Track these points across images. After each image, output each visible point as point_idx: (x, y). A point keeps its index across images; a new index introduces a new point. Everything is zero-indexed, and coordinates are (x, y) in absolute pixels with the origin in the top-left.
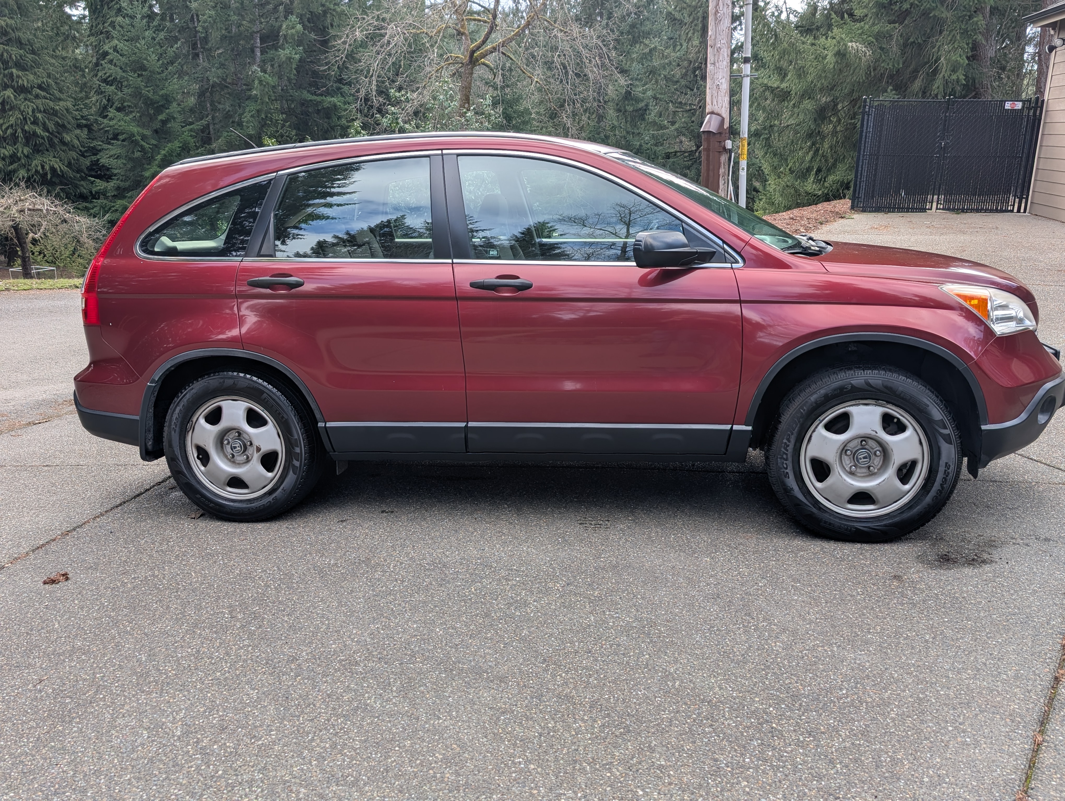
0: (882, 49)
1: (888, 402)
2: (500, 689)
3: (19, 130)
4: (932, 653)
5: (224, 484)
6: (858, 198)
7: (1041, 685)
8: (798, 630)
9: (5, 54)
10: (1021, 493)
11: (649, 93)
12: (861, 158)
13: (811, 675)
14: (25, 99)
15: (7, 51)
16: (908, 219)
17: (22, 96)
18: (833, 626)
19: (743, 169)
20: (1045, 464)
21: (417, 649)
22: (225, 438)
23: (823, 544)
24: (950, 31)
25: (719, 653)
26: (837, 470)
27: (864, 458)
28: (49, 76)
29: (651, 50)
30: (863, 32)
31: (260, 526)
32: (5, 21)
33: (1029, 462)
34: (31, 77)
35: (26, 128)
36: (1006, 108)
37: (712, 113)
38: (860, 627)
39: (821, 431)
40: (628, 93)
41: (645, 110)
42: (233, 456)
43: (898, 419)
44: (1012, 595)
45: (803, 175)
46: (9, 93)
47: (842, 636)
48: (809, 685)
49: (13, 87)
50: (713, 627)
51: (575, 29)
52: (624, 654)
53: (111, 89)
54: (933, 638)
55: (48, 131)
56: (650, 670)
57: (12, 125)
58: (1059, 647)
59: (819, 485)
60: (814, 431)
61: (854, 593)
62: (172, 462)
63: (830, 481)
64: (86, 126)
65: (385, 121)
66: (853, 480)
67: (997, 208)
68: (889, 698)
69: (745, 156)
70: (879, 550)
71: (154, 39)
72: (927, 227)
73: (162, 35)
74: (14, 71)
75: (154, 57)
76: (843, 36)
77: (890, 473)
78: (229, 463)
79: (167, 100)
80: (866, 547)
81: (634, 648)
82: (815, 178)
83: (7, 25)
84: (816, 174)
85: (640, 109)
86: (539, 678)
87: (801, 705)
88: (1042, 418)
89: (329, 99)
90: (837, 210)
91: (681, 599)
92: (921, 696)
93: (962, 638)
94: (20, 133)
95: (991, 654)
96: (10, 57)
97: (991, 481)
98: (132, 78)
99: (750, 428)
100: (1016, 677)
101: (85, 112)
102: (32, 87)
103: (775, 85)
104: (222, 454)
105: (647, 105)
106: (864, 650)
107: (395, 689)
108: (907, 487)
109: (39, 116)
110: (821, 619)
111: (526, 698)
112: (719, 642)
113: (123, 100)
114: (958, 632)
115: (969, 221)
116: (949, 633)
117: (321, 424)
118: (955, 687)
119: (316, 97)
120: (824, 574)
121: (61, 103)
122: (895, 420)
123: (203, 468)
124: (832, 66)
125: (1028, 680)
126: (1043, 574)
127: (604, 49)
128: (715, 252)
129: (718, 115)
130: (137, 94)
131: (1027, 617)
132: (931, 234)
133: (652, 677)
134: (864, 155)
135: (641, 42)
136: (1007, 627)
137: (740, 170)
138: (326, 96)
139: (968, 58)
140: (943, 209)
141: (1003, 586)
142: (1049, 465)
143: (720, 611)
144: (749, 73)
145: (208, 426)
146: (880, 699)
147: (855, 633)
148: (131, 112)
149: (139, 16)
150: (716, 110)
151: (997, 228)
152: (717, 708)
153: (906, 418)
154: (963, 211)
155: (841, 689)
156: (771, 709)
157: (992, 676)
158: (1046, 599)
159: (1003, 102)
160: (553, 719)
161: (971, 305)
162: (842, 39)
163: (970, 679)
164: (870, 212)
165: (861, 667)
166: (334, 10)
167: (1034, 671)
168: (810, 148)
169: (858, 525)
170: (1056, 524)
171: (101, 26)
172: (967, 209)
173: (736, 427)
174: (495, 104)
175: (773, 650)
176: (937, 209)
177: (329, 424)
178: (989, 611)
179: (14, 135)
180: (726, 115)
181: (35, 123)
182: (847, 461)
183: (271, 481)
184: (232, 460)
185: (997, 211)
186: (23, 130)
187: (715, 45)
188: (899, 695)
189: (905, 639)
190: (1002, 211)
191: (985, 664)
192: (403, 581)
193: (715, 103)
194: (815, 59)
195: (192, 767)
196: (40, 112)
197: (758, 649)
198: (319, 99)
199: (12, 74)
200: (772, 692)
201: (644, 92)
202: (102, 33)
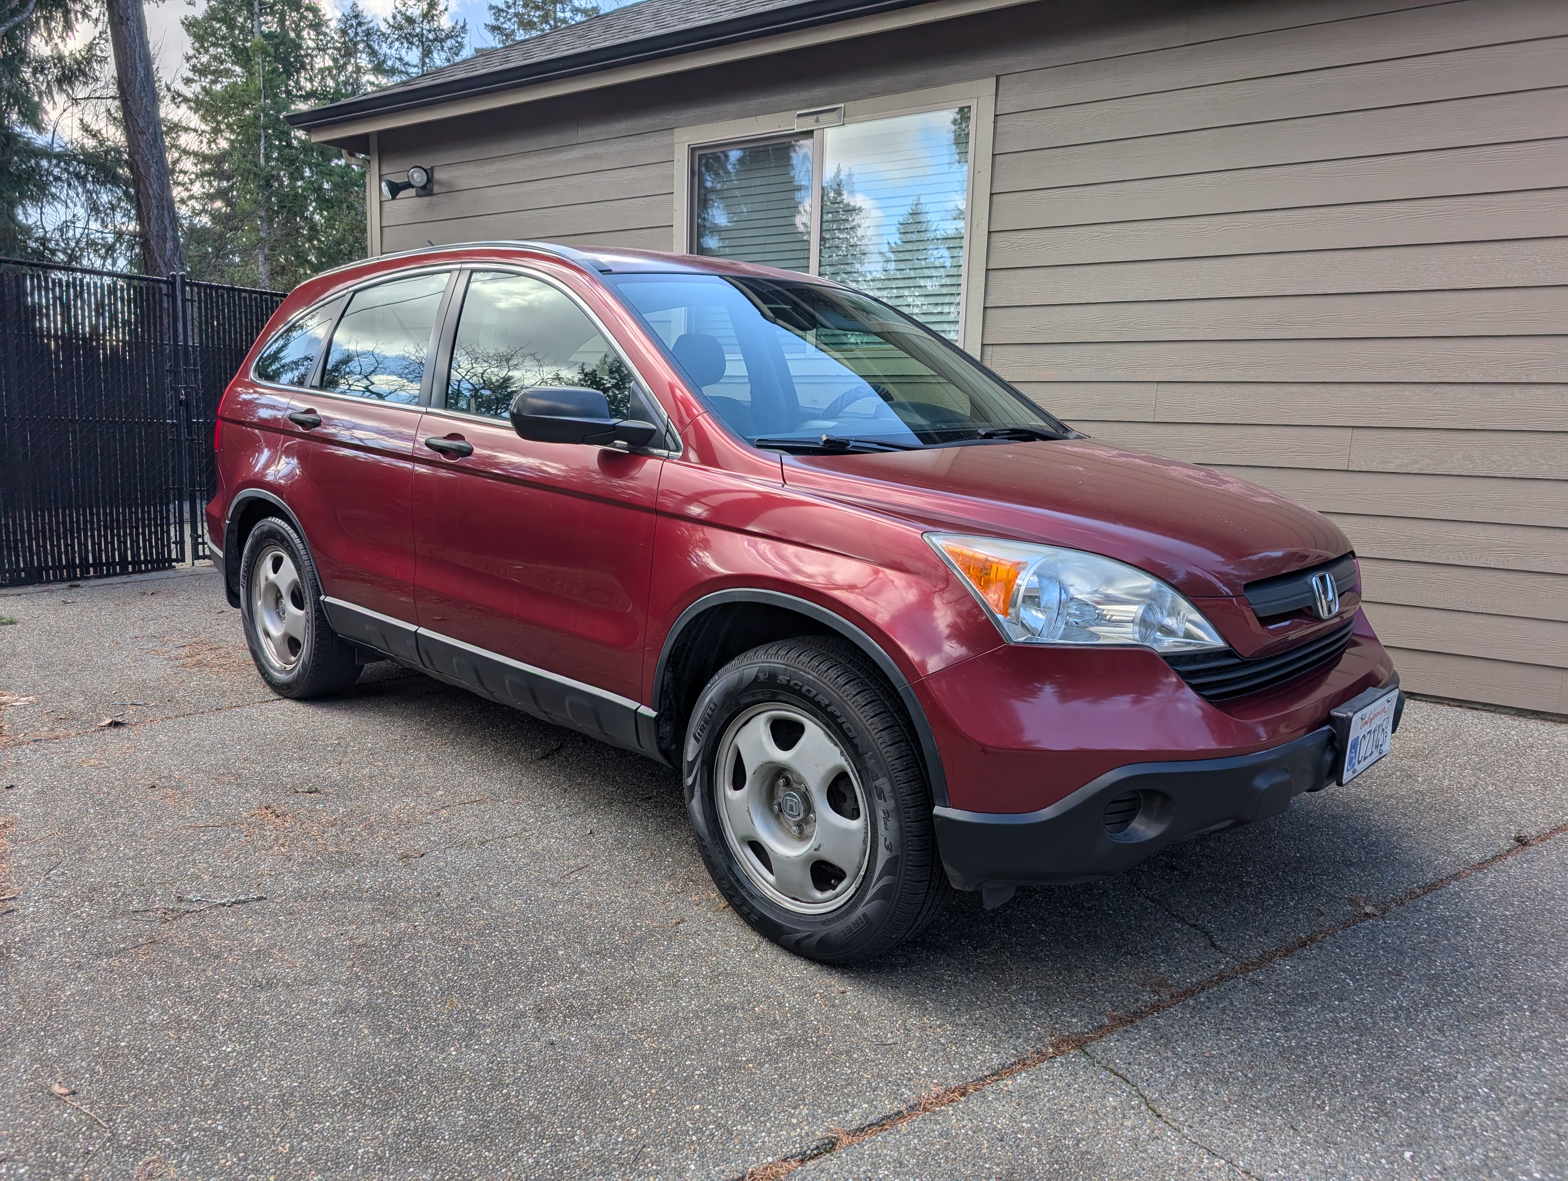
99: (655, 714)
117: (322, 597)
128: (653, 431)
173: (642, 709)
177: (326, 599)
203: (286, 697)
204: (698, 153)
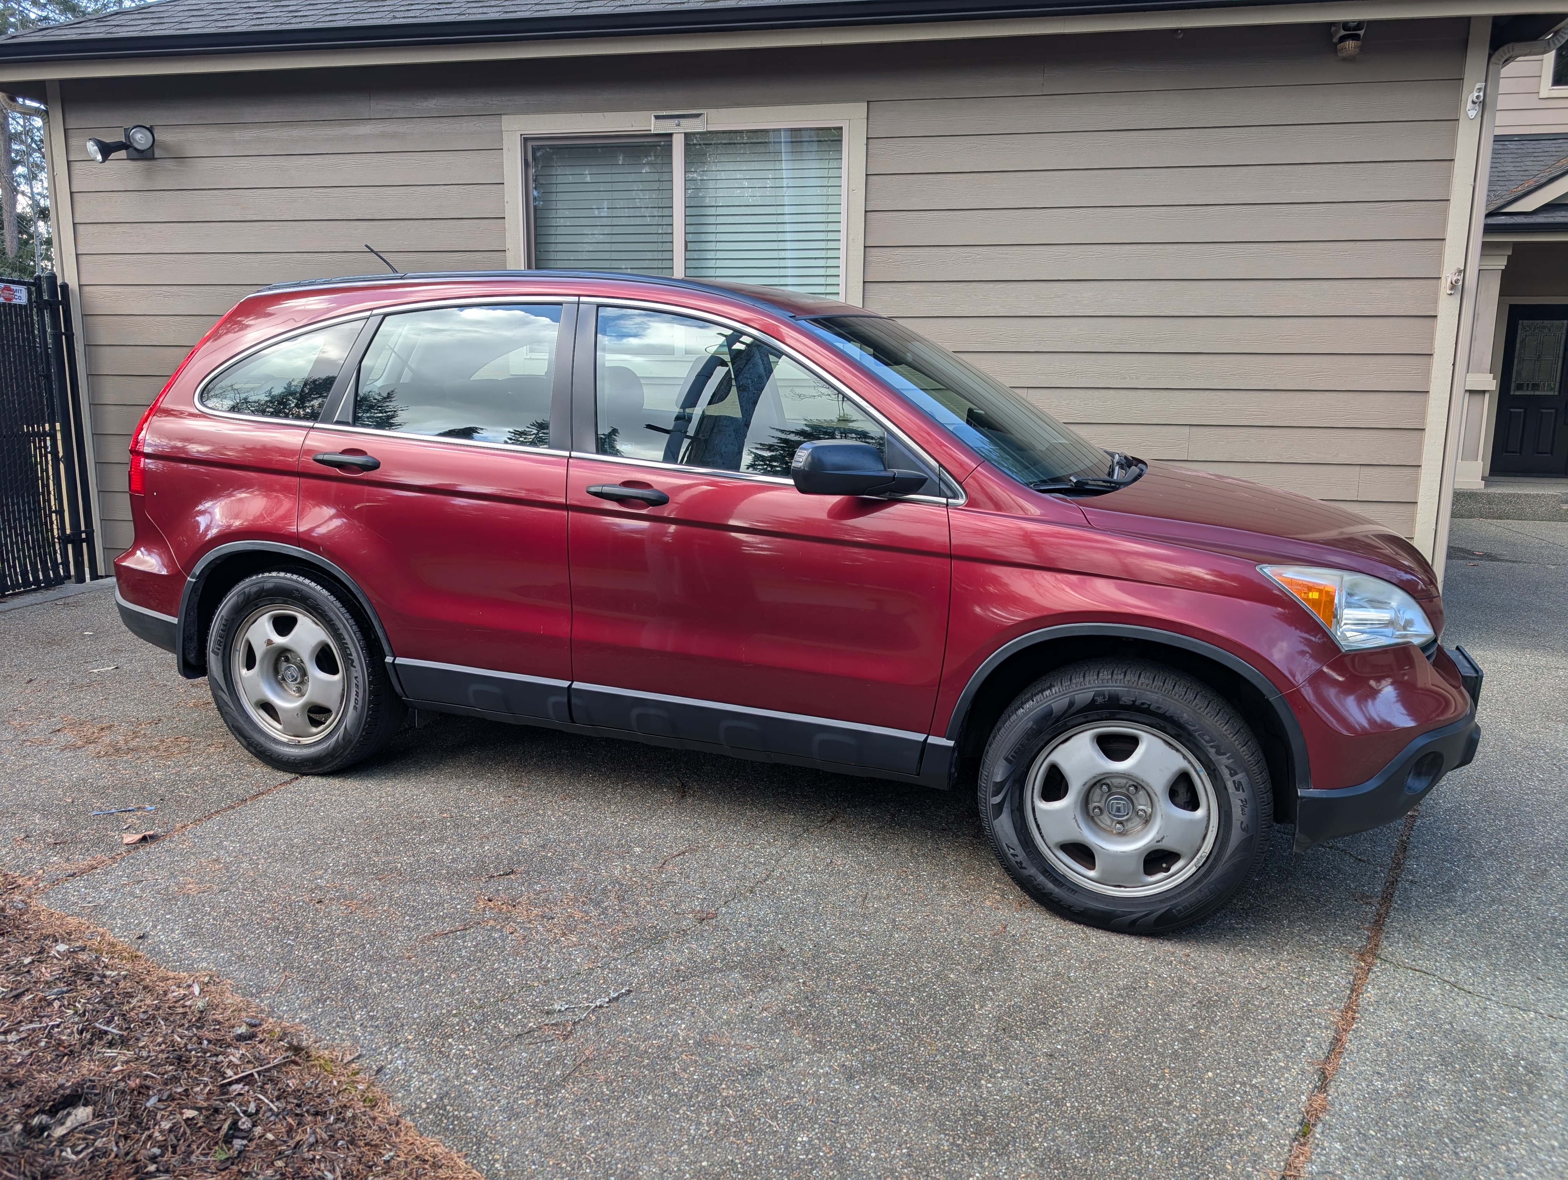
88: (1415, 784)
99: (951, 743)
117: (389, 659)
128: (925, 480)
161: (1307, 599)
173: (933, 740)
177: (400, 661)
203: (303, 774)
204: (530, 144)
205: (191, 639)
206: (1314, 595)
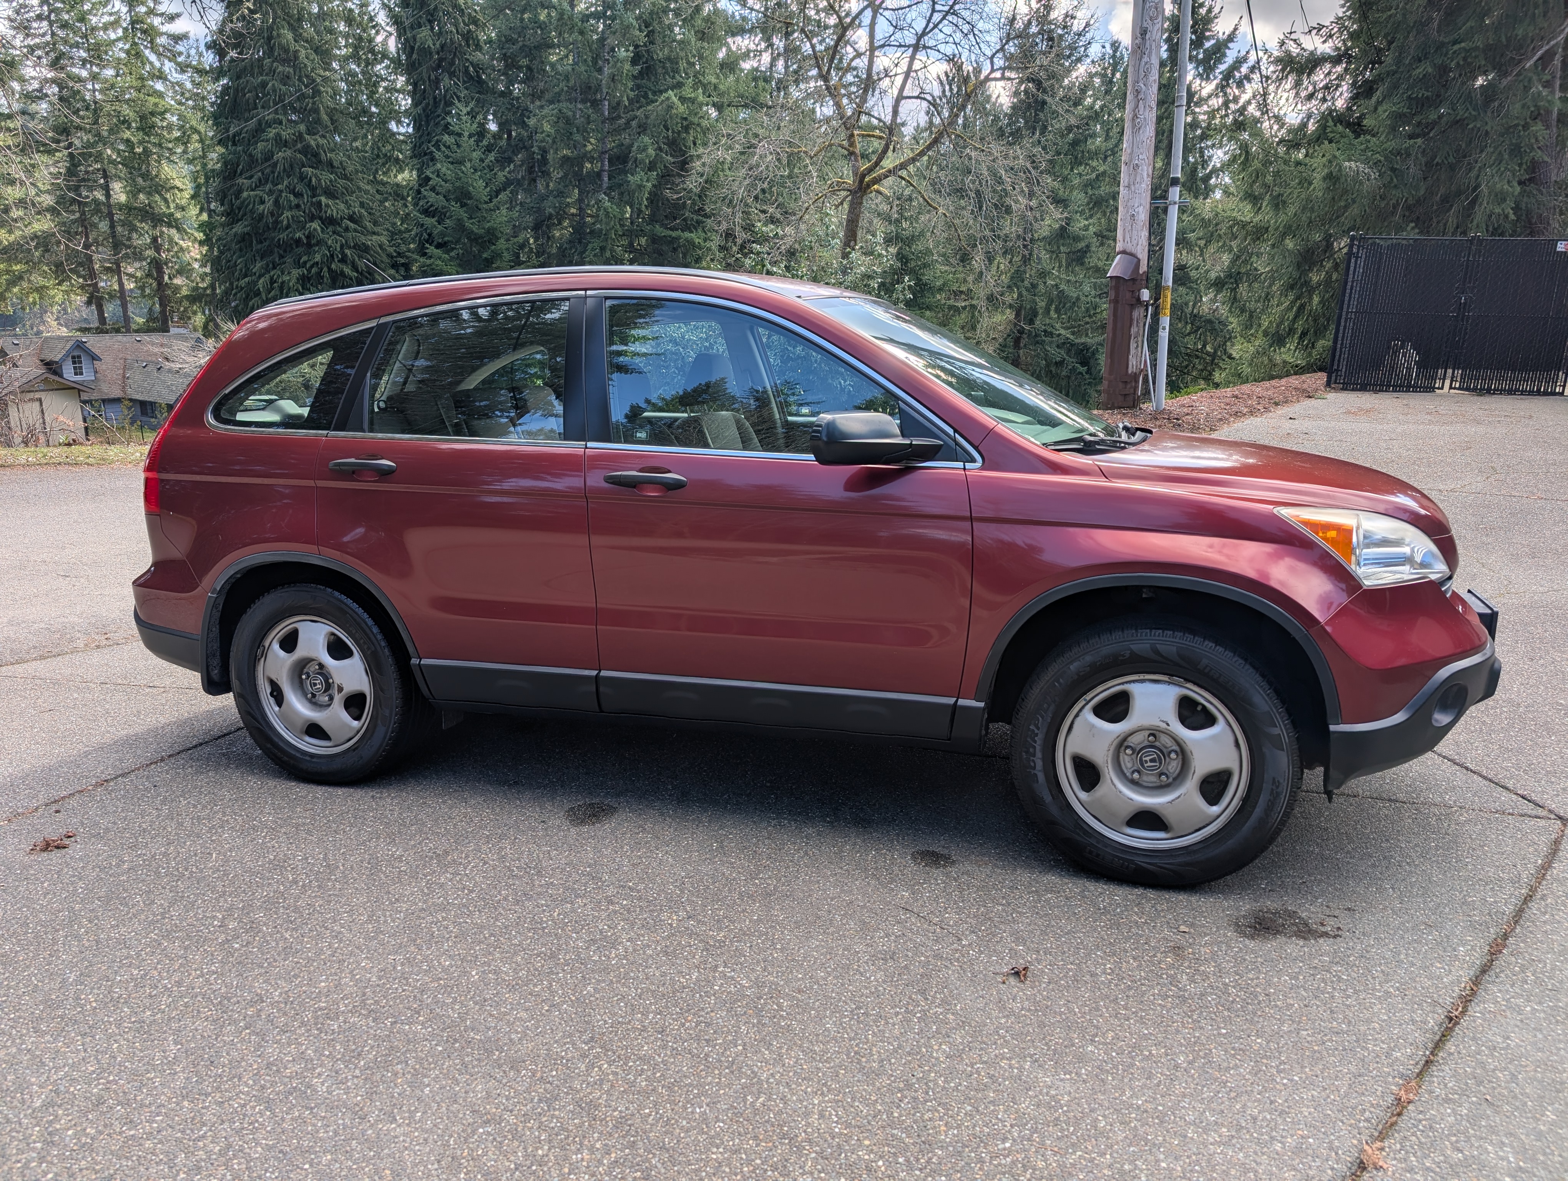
0: (1393, 170)
1: (1187, 680)
2: (504, 1081)
3: (325, 269)
4: (1178, 1089)
5: (301, 732)
6: (1337, 370)
7: (1332, 1169)
8: (985, 1025)
9: (314, 180)
10: (1429, 824)
11: (1092, 229)
12: (1344, 317)
13: (969, 1108)
14: (334, 232)
15: (316, 176)
16: (1405, 402)
17: (330, 229)
18: (1041, 1025)
19: (1164, 328)
20: (1485, 778)
21: (430, 1000)
22: (305, 670)
23: (1087, 884)
24: (1496, 148)
25: (848, 1055)
26: (1109, 774)
27: (1152, 761)
28: (362, 205)
29: (1098, 176)
30: (1367, 147)
31: (340, 791)
32: (315, 140)
33: (1460, 774)
34: (342, 206)
35: (333, 266)
36: (1558, 249)
37: (1124, 252)
38: (1083, 1030)
39: (1089, 716)
40: (1063, 229)
41: (1086, 252)
42: (314, 696)
43: (1204, 707)
44: (1349, 997)
45: (1278, 339)
46: (315, 225)
47: (1047, 1044)
48: (959, 1127)
49: (321, 218)
50: (861, 1008)
51: (996, 148)
52: (707, 1041)
53: (430, 221)
54: (1189, 1063)
55: (357, 271)
56: (732, 1072)
57: (317, 263)
58: (1390, 1099)
59: (1083, 795)
60: (1077, 716)
61: (1099, 971)
62: (240, 699)
63: (1101, 790)
64: (403, 265)
65: (748, 262)
66: (1134, 791)
67: (1539, 390)
68: (1073, 1165)
69: (1168, 312)
70: (1168, 902)
71: (482, 160)
72: (1428, 413)
73: (492, 157)
74: (323, 199)
75: (481, 183)
76: (1337, 154)
77: (1190, 789)
78: (308, 705)
79: (493, 234)
80: (1151, 894)
81: (729, 1032)
82: (1298, 343)
83: (318, 146)
84: (1300, 338)
85: (1079, 251)
86: (568, 1068)
87: (929, 1162)
88: (1441, 718)
89: (687, 235)
90: (1305, 386)
91: (836, 955)
92: (1126, 1167)
93: (1236, 1067)
94: (325, 272)
95: (1272, 1102)
96: (320, 183)
97: (1390, 800)
98: (455, 207)
99: (982, 705)
100: (1298, 1150)
101: (403, 248)
102: (342, 219)
103: (1248, 219)
104: (299, 693)
105: (1088, 246)
106: (1070, 1073)
107: (362, 1063)
108: (1215, 809)
109: (348, 252)
110: (1029, 1010)
111: (532, 1100)
112: (857, 1034)
113: (442, 234)
114: (1234, 1056)
115: (1493, 406)
116: (1218, 1054)
117: (414, 661)
118: (1188, 1157)
119: (671, 232)
120: (1067, 934)
121: (374, 237)
122: (1199, 708)
123: (277, 709)
124: (1320, 194)
125: (1315, 1157)
126: (1413, 964)
127: (1033, 172)
128: (940, 446)
129: (1131, 254)
130: (460, 226)
131: (1357, 1041)
132: (1430, 422)
133: (729, 1086)
134: (1347, 312)
135: (1087, 164)
136: (1317, 1055)
137: (1161, 330)
138: (683, 231)
139: (1520, 183)
140: (1459, 389)
141: (1340, 979)
142: (1491, 780)
143: (884, 981)
144: (1177, 199)
145: (282, 653)
146: (1059, 1166)
147: (1071, 1039)
148: (453, 249)
149: (466, 134)
150: (1130, 248)
151: (1531, 416)
152: (800, 1148)
153: (1214, 706)
154: (1489, 392)
155: (1004, 1140)
156: (880, 1163)
157: (1258, 1143)
158: (1402, 1009)
159: (1554, 243)
160: (550, 1141)
161: (1326, 539)
162: (1335, 157)
163: (1219, 1144)
164: (1353, 390)
165: (1054, 1104)
166: (699, 125)
167: (1331, 1142)
168: (1293, 302)
169: (1139, 860)
170: (1466, 881)
171: (424, 147)
172: (1495, 390)
173: (962, 702)
174: (888, 241)
175: (931, 1056)
176: (1451, 388)
177: (424, 661)
178: (1300, 1022)
179: (319, 274)
180: (1143, 256)
181: (343, 260)
182: (1127, 762)
183: (358, 732)
184: (313, 701)
185: (1539, 393)
186: (329, 269)
187: (1131, 161)
188: (1092, 1160)
189: (1147, 1058)
190: (1546, 394)
191: (1255, 1119)
192: (472, 891)
193: (1128, 239)
194: (1299, 184)
195: (19, 1162)
196: (349, 247)
197: (909, 1054)
198: (674, 234)
199: (320, 203)
200: (895, 1132)
201: (1086, 228)
202: (425, 154)
205: (214, 655)
206: (1332, 534)
